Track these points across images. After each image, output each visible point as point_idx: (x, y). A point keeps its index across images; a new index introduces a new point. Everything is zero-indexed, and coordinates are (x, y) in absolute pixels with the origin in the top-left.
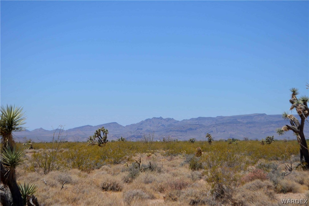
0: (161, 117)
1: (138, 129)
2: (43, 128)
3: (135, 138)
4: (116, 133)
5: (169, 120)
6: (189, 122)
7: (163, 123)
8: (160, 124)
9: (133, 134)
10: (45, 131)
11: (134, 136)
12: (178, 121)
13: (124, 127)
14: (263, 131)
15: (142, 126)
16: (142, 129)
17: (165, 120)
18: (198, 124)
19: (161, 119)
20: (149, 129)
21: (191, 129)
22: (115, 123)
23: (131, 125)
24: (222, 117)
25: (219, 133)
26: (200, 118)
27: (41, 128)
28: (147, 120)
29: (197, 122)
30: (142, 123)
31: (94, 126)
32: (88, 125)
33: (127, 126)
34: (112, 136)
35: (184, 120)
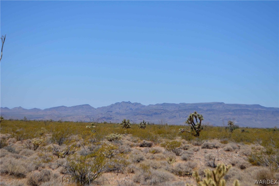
0: (129, 101)
1: (108, 111)
2: (22, 107)
3: (105, 119)
4: (88, 114)
5: (136, 104)
6: (154, 107)
7: (131, 107)
8: (128, 108)
9: (103, 116)
10: (24, 109)
11: (104, 118)
12: (145, 106)
13: (96, 109)
14: (221, 119)
15: (112, 108)
16: (112, 112)
17: (133, 104)
18: (163, 110)
19: (130, 103)
20: (118, 112)
21: (156, 114)
22: (88, 105)
23: (102, 107)
24: (184, 104)
25: (181, 118)
26: (164, 104)
27: (20, 107)
28: (116, 104)
29: (161, 108)
30: (112, 106)
31: (68, 107)
32: (63, 106)
33: (98, 108)
34: (85, 116)
35: (150, 105)
